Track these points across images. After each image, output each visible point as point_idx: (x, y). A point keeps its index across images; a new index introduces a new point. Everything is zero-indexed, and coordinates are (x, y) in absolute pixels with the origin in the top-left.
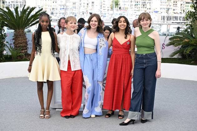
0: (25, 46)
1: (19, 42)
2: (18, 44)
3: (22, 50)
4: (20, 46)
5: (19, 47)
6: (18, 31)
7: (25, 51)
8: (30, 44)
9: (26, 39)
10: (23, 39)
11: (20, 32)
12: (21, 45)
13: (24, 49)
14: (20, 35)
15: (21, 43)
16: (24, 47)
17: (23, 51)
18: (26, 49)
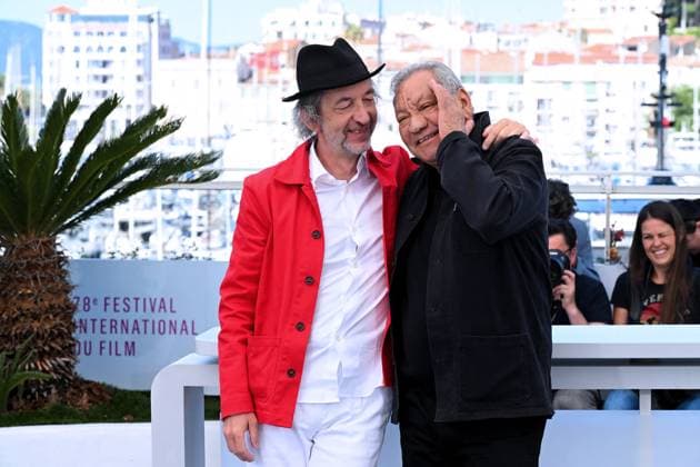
0: (61, 334)
1: (26, 305)
2: (16, 320)
3: (42, 355)
4: (30, 332)
5: (21, 338)
6: (17, 243)
7: (61, 360)
8: (98, 323)
9: (67, 289)
10: (49, 291)
11: (28, 247)
12: (36, 325)
13: (53, 354)
14: (30, 267)
15: (36, 317)
16: (53, 337)
17: (48, 365)
18: (69, 350)
